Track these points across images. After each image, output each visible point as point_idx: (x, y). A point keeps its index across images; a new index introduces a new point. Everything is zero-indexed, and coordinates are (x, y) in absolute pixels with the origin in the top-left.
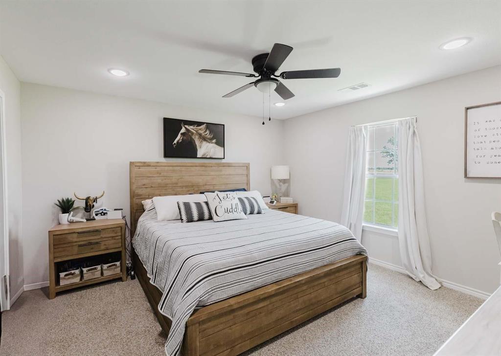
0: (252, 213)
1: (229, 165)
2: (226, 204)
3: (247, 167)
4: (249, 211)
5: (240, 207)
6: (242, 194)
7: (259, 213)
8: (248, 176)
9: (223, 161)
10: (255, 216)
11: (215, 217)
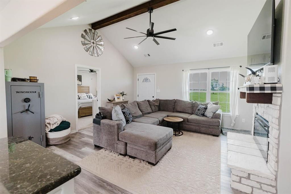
0: (90, 98)
1: (83, 87)
2: (83, 96)
3: (89, 87)
4: (89, 97)
5: (87, 96)
6: (87, 94)
7: (92, 98)
8: (89, 90)
9: (81, 85)
10: (90, 99)
11: (80, 98)
